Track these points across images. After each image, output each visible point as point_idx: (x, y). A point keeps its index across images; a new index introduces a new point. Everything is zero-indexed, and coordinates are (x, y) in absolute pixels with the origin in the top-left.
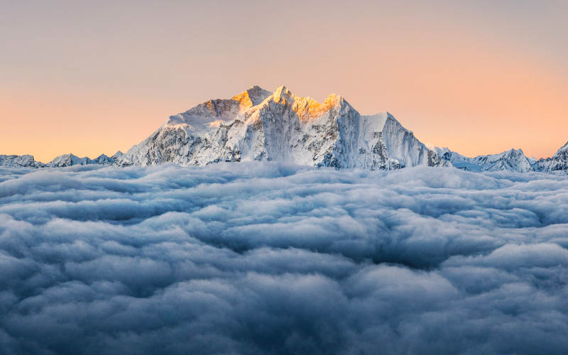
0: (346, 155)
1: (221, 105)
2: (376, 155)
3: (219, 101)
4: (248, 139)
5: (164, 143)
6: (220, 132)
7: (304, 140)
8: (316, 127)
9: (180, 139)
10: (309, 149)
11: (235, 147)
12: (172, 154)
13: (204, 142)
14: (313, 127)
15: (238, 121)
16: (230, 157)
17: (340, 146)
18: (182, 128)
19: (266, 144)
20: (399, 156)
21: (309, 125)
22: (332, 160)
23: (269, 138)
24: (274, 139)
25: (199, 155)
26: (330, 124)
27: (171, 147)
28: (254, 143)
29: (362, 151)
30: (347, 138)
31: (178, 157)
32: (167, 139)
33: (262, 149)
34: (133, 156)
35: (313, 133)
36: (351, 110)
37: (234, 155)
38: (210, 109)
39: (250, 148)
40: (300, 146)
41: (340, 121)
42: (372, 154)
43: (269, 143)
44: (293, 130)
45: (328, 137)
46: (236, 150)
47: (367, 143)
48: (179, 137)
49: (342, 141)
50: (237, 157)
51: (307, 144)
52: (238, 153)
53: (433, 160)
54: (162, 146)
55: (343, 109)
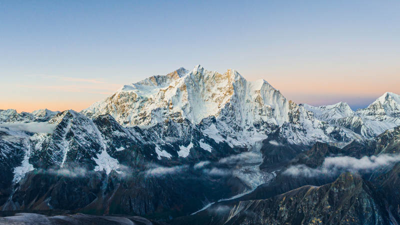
0: (238, 104)
1: (160, 79)
2: (256, 103)
3: (159, 77)
4: (177, 96)
5: (119, 101)
6: (160, 94)
7: (213, 96)
8: (220, 89)
9: (133, 99)
10: (216, 102)
11: (169, 101)
12: (126, 108)
13: (150, 100)
14: (218, 89)
15: (171, 87)
16: (167, 107)
17: (235, 98)
18: (134, 92)
19: (189, 98)
20: (271, 104)
21: (215, 88)
22: (230, 106)
23: (191, 95)
24: (194, 95)
25: (147, 108)
26: (228, 86)
27: (125, 104)
28: (181, 98)
29: (248, 101)
30: (239, 94)
31: (131, 109)
32: (122, 99)
33: (186, 102)
34: (94, 108)
35: (218, 92)
36: (241, 78)
37: (169, 105)
38: (154, 82)
39: (179, 101)
40: (210, 100)
41: (235, 84)
42: (254, 102)
43: (191, 98)
44: (205, 91)
45: (227, 94)
46: (170, 102)
47: (251, 96)
48: (131, 97)
49: (236, 95)
50: (171, 106)
51: (214, 99)
52: (171, 104)
53: (292, 106)
54: (118, 103)
55: (236, 77)
